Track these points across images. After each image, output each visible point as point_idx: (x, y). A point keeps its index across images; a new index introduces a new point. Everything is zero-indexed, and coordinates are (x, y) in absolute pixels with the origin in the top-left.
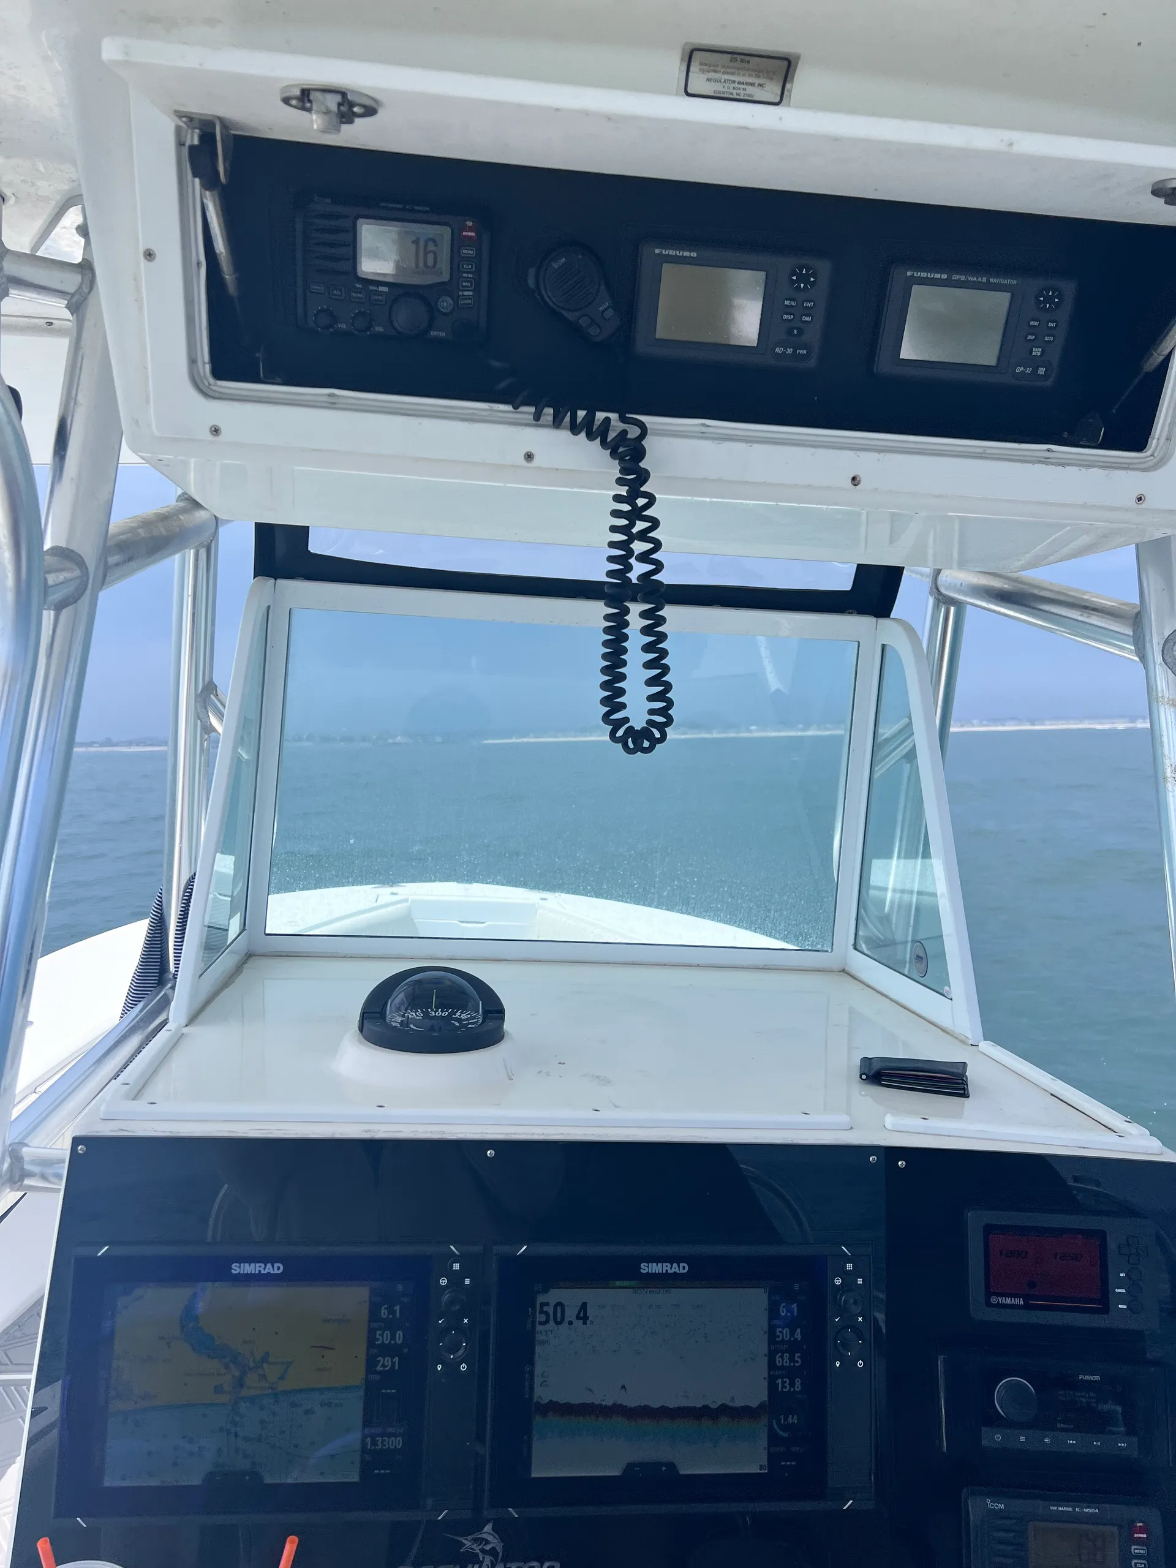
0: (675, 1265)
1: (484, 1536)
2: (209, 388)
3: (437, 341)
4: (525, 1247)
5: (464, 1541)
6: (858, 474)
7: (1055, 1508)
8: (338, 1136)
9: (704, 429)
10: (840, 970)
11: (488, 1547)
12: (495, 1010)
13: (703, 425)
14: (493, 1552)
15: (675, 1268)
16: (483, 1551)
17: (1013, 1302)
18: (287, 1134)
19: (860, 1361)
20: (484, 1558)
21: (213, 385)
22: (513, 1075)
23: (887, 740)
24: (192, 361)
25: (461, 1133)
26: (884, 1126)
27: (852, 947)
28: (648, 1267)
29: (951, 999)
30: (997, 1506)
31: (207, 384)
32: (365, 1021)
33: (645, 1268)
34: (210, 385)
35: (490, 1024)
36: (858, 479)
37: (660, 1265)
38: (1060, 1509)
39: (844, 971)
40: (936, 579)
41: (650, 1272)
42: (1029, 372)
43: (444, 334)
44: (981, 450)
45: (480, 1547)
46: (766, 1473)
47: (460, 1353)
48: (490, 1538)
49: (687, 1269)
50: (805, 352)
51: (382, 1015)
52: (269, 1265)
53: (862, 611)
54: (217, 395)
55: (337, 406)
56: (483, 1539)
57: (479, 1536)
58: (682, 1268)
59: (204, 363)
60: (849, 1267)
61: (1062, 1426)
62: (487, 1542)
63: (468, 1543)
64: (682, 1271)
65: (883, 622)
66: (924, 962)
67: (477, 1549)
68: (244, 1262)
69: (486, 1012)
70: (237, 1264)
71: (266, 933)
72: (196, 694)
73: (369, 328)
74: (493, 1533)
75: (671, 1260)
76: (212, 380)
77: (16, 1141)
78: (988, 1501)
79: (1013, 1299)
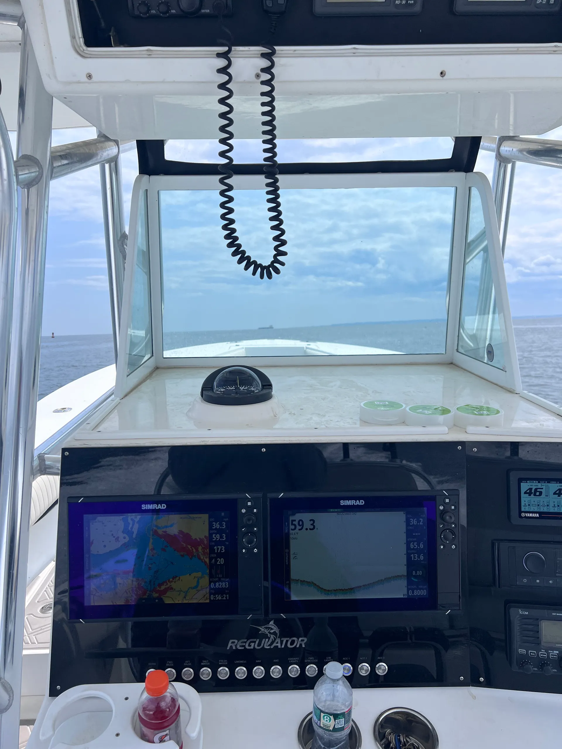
0: (358, 501)
1: (270, 626)
2: (83, 52)
3: (206, 16)
4: (282, 494)
5: (261, 629)
6: (443, 70)
7: (555, 614)
8: (189, 444)
9: (354, 51)
10: (450, 363)
11: (272, 631)
12: (267, 385)
13: (354, 48)
14: (274, 633)
15: (358, 503)
16: (269, 633)
17: (533, 516)
18: (165, 444)
19: (454, 546)
20: (270, 636)
21: (85, 50)
22: (276, 414)
23: (473, 241)
24: (73, 37)
25: (249, 441)
26: (466, 432)
27: (456, 351)
28: (344, 502)
29: (506, 372)
30: (524, 613)
31: (82, 50)
32: (203, 392)
33: (342, 503)
34: (84, 50)
35: (265, 391)
36: (444, 73)
37: (350, 501)
38: (557, 614)
39: (452, 363)
40: (499, 149)
41: (345, 504)
42: (545, 3)
43: (209, 11)
44: (516, 49)
45: (268, 631)
46: (406, 598)
47: (253, 544)
48: (273, 627)
49: (364, 503)
50: (413, 2)
51: (212, 389)
52: (159, 505)
53: (458, 170)
54: (89, 56)
55: (152, 56)
56: (269, 628)
57: (268, 626)
58: (362, 503)
59: (79, 38)
60: (447, 501)
61: (559, 575)
62: (272, 629)
63: (263, 630)
64: (361, 504)
65: (469, 174)
66: (492, 354)
67: (267, 632)
68: (148, 504)
69: (263, 386)
70: (144, 505)
71: (164, 357)
72: (118, 240)
73: (167, 12)
74: (274, 625)
75: (355, 498)
76: (85, 48)
77: (42, 452)
78: (520, 610)
79: (533, 514)
